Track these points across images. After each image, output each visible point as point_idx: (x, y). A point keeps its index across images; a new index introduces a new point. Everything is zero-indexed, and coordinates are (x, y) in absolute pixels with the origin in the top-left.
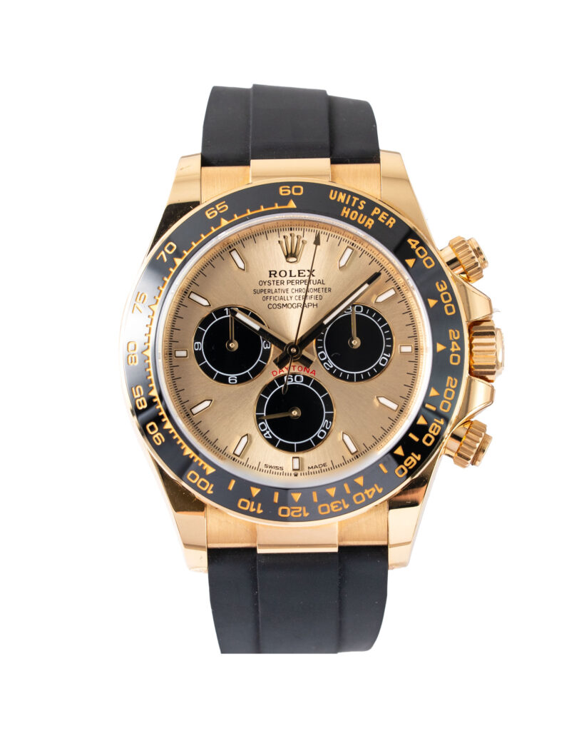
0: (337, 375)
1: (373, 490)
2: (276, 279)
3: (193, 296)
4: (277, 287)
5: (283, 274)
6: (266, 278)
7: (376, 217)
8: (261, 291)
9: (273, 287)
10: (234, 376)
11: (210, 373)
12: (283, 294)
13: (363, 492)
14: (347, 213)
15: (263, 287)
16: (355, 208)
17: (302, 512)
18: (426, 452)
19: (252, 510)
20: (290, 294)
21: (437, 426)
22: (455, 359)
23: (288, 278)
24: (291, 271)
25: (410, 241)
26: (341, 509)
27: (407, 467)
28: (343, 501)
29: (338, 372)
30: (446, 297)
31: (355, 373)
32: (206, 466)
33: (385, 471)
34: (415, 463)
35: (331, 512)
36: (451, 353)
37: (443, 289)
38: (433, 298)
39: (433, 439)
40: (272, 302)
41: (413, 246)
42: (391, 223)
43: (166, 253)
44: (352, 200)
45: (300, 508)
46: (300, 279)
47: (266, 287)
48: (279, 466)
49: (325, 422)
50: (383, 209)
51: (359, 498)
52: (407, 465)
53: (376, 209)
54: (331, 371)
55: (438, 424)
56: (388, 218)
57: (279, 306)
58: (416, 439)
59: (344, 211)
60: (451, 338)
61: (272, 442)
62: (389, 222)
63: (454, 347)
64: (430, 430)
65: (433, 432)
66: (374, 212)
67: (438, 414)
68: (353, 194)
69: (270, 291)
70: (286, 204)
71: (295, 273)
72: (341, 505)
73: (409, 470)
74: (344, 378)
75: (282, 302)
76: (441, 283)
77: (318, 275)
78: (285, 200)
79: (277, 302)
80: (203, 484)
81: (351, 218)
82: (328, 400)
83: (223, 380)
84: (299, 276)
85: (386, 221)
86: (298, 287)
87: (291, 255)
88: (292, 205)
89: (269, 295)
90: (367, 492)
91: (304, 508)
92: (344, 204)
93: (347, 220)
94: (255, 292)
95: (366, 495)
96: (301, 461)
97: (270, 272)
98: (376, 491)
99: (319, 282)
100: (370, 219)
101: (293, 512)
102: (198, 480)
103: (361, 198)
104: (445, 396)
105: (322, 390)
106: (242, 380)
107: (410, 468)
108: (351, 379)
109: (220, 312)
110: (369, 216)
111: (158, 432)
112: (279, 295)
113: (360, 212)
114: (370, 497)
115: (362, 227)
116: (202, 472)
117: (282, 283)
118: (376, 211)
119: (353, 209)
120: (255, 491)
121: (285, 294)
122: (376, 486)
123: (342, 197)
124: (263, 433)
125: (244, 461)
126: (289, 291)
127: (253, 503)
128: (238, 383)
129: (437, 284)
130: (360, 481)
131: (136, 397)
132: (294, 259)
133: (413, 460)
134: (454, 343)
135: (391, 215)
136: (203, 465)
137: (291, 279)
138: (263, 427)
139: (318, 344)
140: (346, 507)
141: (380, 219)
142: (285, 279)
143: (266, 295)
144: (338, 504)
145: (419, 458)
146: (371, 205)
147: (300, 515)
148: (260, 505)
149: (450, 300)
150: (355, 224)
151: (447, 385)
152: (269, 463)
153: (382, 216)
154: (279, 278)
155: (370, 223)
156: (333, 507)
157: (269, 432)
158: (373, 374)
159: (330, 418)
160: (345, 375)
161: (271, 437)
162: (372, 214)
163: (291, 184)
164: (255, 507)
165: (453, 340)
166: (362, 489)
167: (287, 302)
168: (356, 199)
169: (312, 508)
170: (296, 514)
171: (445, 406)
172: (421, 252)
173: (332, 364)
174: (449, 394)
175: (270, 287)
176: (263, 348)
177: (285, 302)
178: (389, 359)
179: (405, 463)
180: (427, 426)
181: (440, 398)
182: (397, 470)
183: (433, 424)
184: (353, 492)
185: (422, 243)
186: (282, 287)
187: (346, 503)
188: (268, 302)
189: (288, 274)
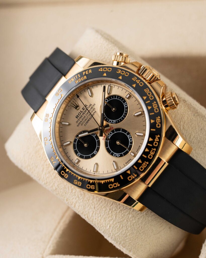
0: (119, 122)
1: (157, 138)
2: (79, 117)
3: (65, 144)
4: (82, 119)
5: (80, 114)
6: (76, 120)
7: (85, 75)
8: (79, 124)
9: (81, 120)
10: (95, 151)
11: (89, 158)
12: (85, 119)
13: (155, 141)
14: (78, 81)
16: (78, 78)
17: (146, 164)
18: (159, 114)
20: (86, 117)
21: (155, 105)
22: (141, 84)
23: (82, 113)
24: (81, 111)
25: (99, 70)
26: (154, 152)
27: (159, 123)
28: (152, 149)
30: (123, 73)
31: (122, 116)
32: (111, 180)
33: (154, 130)
34: (160, 120)
35: (153, 155)
36: (138, 84)
37: (120, 72)
38: (119, 76)
39: (157, 109)
40: (84, 123)
41: (102, 70)
42: (90, 71)
45: (144, 163)
46: (85, 110)
47: (79, 122)
48: (129, 159)
49: (128, 136)
50: (85, 71)
51: (156, 144)
52: (158, 122)
53: (83, 72)
54: (116, 123)
55: (154, 104)
56: (89, 71)
58: (153, 113)
60: (135, 81)
62: (90, 72)
64: (154, 107)
65: (155, 107)
66: (84, 74)
67: (152, 101)
69: (81, 122)
71: (82, 110)
72: (153, 151)
73: (160, 123)
74: (121, 121)
75: (87, 121)
76: (118, 71)
79: (86, 122)
80: (115, 185)
82: (124, 130)
83: (94, 155)
84: (84, 110)
85: (89, 72)
86: (86, 113)
87: (76, 107)
88: (63, 95)
89: (82, 122)
90: (156, 140)
91: (145, 162)
92: (75, 81)
94: (78, 126)
95: (157, 141)
96: (133, 152)
97: (76, 117)
99: (90, 106)
100: (84, 77)
101: (144, 166)
102: (113, 186)
103: (77, 74)
105: (119, 129)
106: (98, 150)
107: (160, 122)
108: (123, 119)
109: (75, 140)
110: (84, 76)
111: (91, 185)
112: (84, 120)
113: (80, 78)
114: (158, 140)
115: (84, 80)
116: (111, 183)
117: (82, 116)
120: (129, 172)
121: (86, 118)
122: (156, 136)
123: (73, 80)
124: (117, 156)
126: (86, 116)
127: (132, 175)
128: (98, 152)
129: (117, 72)
130: (151, 139)
131: (76, 184)
132: (78, 108)
133: (158, 119)
134: (137, 81)
136: (110, 181)
137: (83, 113)
138: (115, 155)
139: (106, 120)
140: (155, 150)
141: (87, 74)
143: (81, 124)
144: (152, 151)
145: (159, 117)
146: (81, 73)
147: (146, 165)
148: (134, 174)
151: (146, 92)
152: (126, 162)
153: (86, 72)
154: (80, 116)
155: (85, 77)
156: (152, 153)
157: (118, 154)
158: (127, 111)
159: (128, 134)
160: (120, 119)
161: (120, 155)
162: (84, 75)
163: (58, 91)
164: (133, 176)
165: (136, 80)
166: (154, 141)
167: (88, 119)
168: (76, 76)
169: (147, 160)
170: (145, 166)
171: (151, 98)
172: (105, 69)
173: (115, 121)
174: (149, 94)
175: (80, 121)
176: (94, 136)
177: (87, 120)
178: (127, 103)
179: (157, 122)
180: (152, 107)
181: (148, 97)
182: (157, 126)
183: (153, 105)
184: (152, 144)
185: (103, 67)
186: (83, 117)
187: (154, 149)
188: (83, 124)
189: (81, 112)
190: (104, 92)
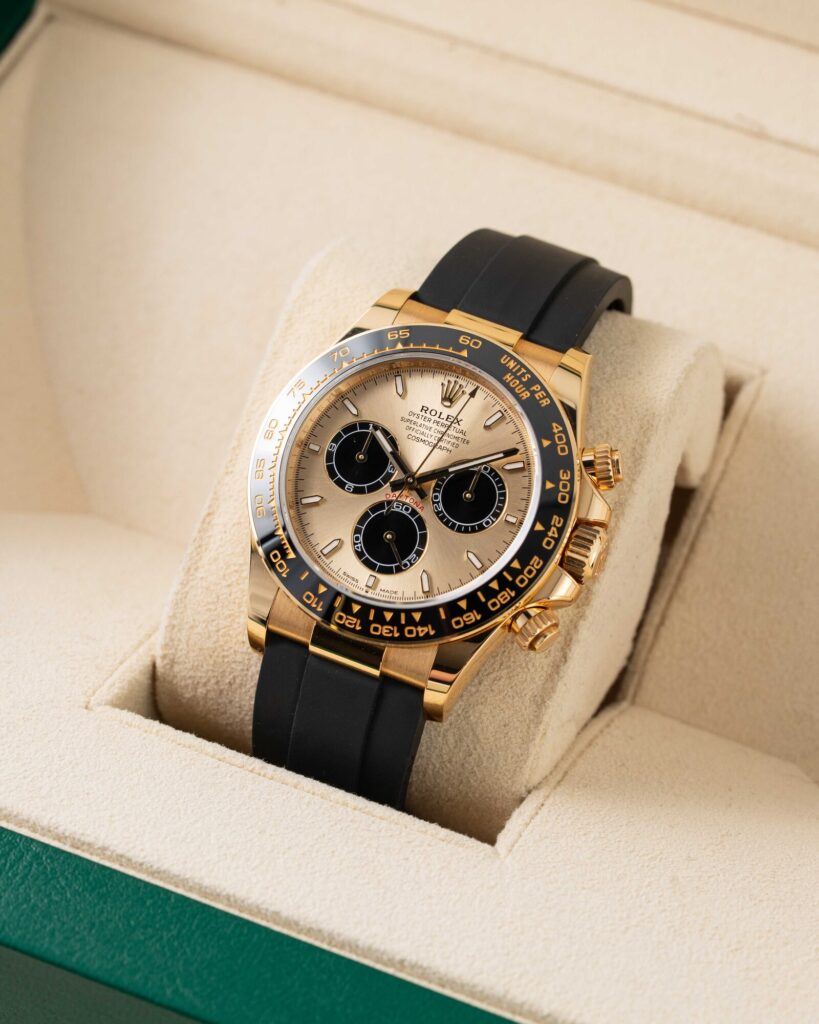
0: (441, 518)
1: (426, 629)
3: (347, 402)
4: (423, 423)
6: (417, 410)
7: (533, 393)
8: (408, 420)
9: (420, 421)
10: (352, 485)
11: (332, 474)
12: (425, 431)
13: (416, 627)
14: (510, 379)
15: (412, 418)
16: (519, 378)
17: (355, 624)
18: (487, 615)
19: (314, 605)
20: (432, 433)
21: (507, 595)
22: (548, 543)
23: (436, 418)
25: (554, 425)
26: (390, 635)
27: (465, 622)
28: (396, 628)
29: (444, 516)
30: (565, 486)
31: (458, 523)
32: (290, 550)
33: (443, 617)
34: (474, 620)
35: (382, 634)
36: (547, 536)
37: (565, 478)
38: (552, 482)
39: (499, 606)
40: (413, 433)
41: (556, 431)
42: (545, 402)
43: (338, 355)
44: (519, 370)
45: (355, 620)
46: (445, 422)
47: (414, 419)
48: (355, 577)
49: (413, 555)
50: (543, 388)
51: (410, 632)
52: (466, 619)
53: (537, 386)
54: (438, 513)
55: (509, 594)
56: (544, 397)
57: (418, 440)
58: (483, 600)
59: (507, 376)
60: (552, 523)
61: (359, 555)
62: (544, 401)
63: (553, 533)
64: (499, 597)
65: (501, 600)
66: (534, 388)
67: (513, 587)
68: (523, 366)
69: (415, 423)
70: (460, 351)
71: (444, 416)
72: (391, 632)
73: (465, 625)
74: (446, 524)
75: (421, 437)
76: (565, 472)
77: (463, 426)
78: (461, 348)
79: (417, 436)
80: (281, 566)
81: (511, 384)
82: (424, 538)
83: (341, 485)
85: (541, 399)
86: (441, 428)
87: (449, 399)
88: (465, 354)
89: (413, 426)
90: (420, 629)
91: (359, 621)
92: (511, 371)
93: (506, 385)
94: (402, 419)
95: (417, 632)
96: (377, 582)
98: (428, 632)
99: (462, 432)
100: (527, 392)
101: (348, 621)
102: (278, 561)
103: (529, 371)
104: (525, 572)
105: (422, 526)
106: (357, 491)
107: (468, 623)
108: (452, 527)
109: (365, 425)
110: (528, 389)
111: (264, 506)
112: (422, 430)
113: (521, 382)
114: (421, 635)
115: (516, 396)
116: (284, 555)
117: (429, 420)
118: (536, 388)
119: (516, 377)
120: (322, 589)
121: (427, 432)
122: (430, 626)
123: (512, 364)
124: (355, 544)
125: (328, 561)
126: (432, 430)
127: (317, 599)
128: (353, 492)
129: (561, 472)
130: (417, 616)
132: (448, 404)
133: (472, 617)
134: (553, 529)
135: (548, 396)
136: (287, 549)
137: (439, 420)
138: (357, 539)
139: (437, 485)
140: (396, 635)
141: (536, 396)
142: (433, 418)
143: (410, 426)
144: (390, 630)
145: (479, 617)
146: (534, 380)
147: (353, 626)
148: (321, 603)
149: (568, 489)
150: (512, 390)
151: (532, 563)
152: (348, 573)
153: (540, 394)
154: (428, 415)
155: (526, 395)
156: (384, 630)
157: (360, 545)
158: (474, 530)
159: (419, 554)
160: (449, 521)
161: (360, 550)
162: (531, 389)
163: (473, 337)
164: (317, 603)
165: (555, 526)
166: (416, 625)
167: (426, 439)
168: (523, 370)
169: (366, 624)
170: (350, 624)
171: (522, 581)
172: (560, 439)
173: (441, 507)
174: (530, 572)
175: (418, 420)
176: (389, 469)
177: (424, 438)
178: (493, 522)
179: (464, 616)
180: (498, 592)
181: (520, 572)
182: (453, 621)
183: (504, 593)
184: (407, 624)
185: (565, 431)
186: (427, 424)
187: (398, 631)
188: (410, 432)
189: (438, 414)
190: (501, 455)
